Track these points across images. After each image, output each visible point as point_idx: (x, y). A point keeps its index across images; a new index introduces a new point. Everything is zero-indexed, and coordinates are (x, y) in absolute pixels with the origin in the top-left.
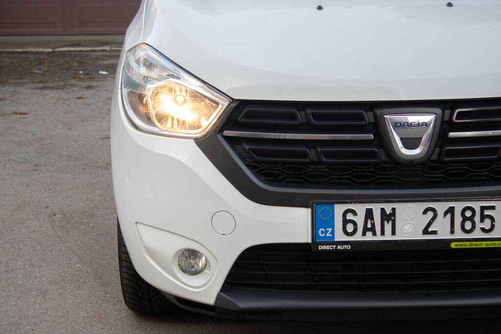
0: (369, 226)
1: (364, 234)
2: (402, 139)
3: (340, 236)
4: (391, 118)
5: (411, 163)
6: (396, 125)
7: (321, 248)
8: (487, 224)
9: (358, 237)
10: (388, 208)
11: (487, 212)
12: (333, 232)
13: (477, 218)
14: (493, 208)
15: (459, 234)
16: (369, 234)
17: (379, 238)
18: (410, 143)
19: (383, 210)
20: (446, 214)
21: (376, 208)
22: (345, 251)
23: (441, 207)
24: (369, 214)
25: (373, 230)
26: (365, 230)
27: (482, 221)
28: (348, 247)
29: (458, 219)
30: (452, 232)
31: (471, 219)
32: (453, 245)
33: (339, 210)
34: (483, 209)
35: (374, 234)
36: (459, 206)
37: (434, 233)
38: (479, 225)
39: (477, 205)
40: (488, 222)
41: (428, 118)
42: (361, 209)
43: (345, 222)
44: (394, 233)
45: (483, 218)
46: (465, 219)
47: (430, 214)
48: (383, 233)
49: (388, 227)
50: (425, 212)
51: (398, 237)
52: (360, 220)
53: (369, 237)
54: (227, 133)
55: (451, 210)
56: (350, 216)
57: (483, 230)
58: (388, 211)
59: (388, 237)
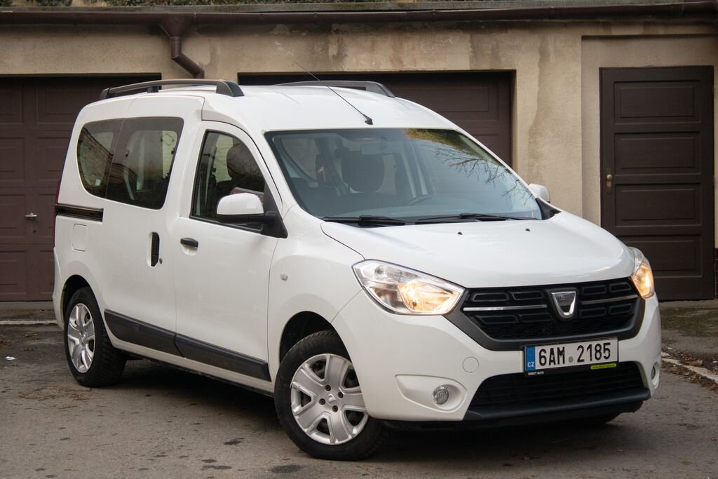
0: (552, 359)
1: (550, 364)
3: (538, 367)
4: (555, 294)
7: (530, 374)
8: (606, 354)
9: (547, 366)
10: (561, 347)
11: (606, 347)
12: (534, 365)
13: (602, 351)
14: (609, 344)
15: (595, 361)
16: (552, 363)
17: (557, 366)
19: (558, 349)
20: (588, 349)
21: (555, 347)
23: (585, 345)
24: (552, 350)
25: (554, 361)
26: (550, 361)
27: (604, 352)
28: (542, 373)
29: (594, 352)
30: (591, 360)
31: (599, 351)
32: (592, 368)
33: (538, 349)
34: (605, 344)
35: (555, 364)
36: (594, 344)
37: (583, 361)
38: (603, 355)
39: (602, 342)
40: (607, 352)
42: (548, 348)
43: (541, 357)
44: (564, 362)
45: (605, 350)
46: (597, 351)
47: (581, 349)
48: (559, 363)
49: (561, 358)
50: (578, 349)
51: (567, 364)
52: (547, 355)
53: (552, 366)
55: (590, 347)
56: (543, 354)
57: (605, 357)
59: (561, 365)
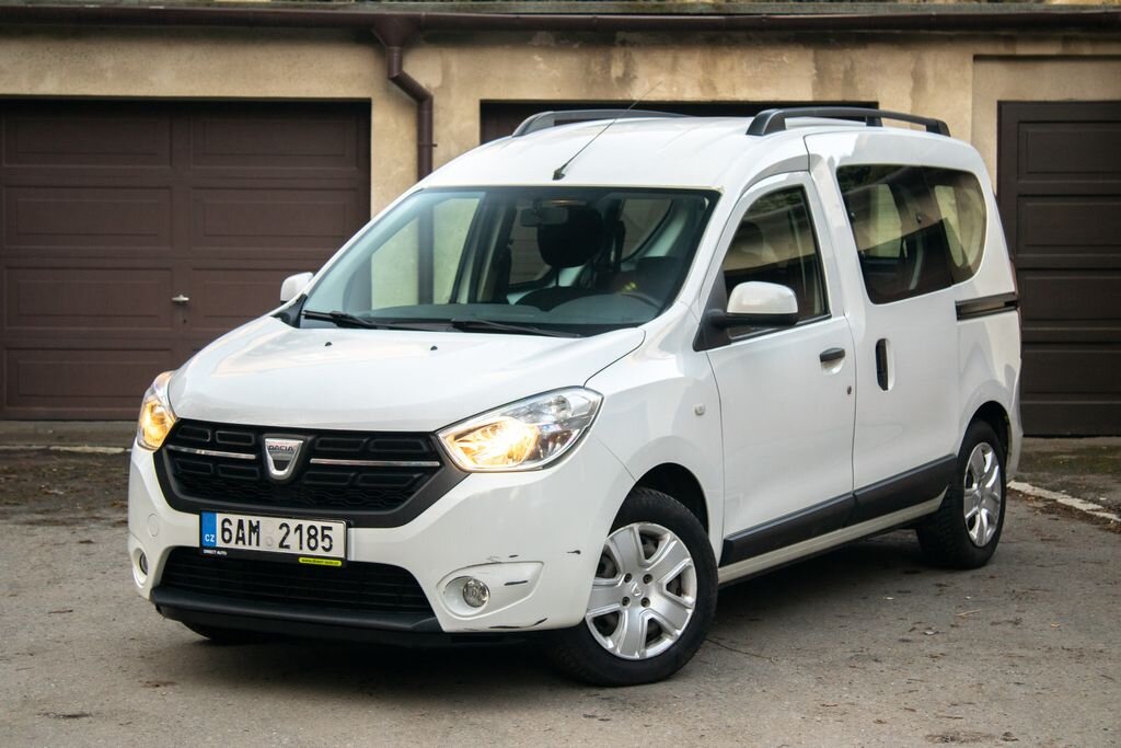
0: (241, 535)
1: (237, 543)
2: (275, 461)
3: (220, 543)
4: (270, 442)
5: (279, 483)
6: (272, 449)
7: (206, 551)
8: (326, 543)
9: (232, 545)
10: (254, 519)
11: (326, 532)
12: (215, 539)
13: (319, 537)
14: (330, 528)
15: (306, 551)
16: (240, 542)
17: (247, 547)
18: (280, 465)
19: (250, 522)
20: (296, 530)
21: (246, 520)
22: (222, 556)
23: (293, 523)
24: (241, 522)
25: (243, 539)
26: (238, 539)
27: (323, 540)
28: (225, 553)
29: (305, 537)
30: (301, 548)
31: (315, 537)
32: (301, 560)
33: (220, 517)
34: (324, 528)
35: (244, 543)
36: (306, 524)
37: (287, 547)
38: (321, 544)
39: (319, 524)
40: (327, 540)
41: (295, 443)
42: (235, 518)
43: (224, 530)
44: (258, 544)
45: (324, 537)
46: (310, 537)
47: (285, 529)
48: (250, 544)
49: (254, 538)
50: (281, 528)
51: (262, 548)
52: (234, 528)
53: (240, 546)
54: (171, 447)
55: (299, 528)
56: (227, 525)
57: (323, 548)
58: (254, 524)
59: (254, 547)
